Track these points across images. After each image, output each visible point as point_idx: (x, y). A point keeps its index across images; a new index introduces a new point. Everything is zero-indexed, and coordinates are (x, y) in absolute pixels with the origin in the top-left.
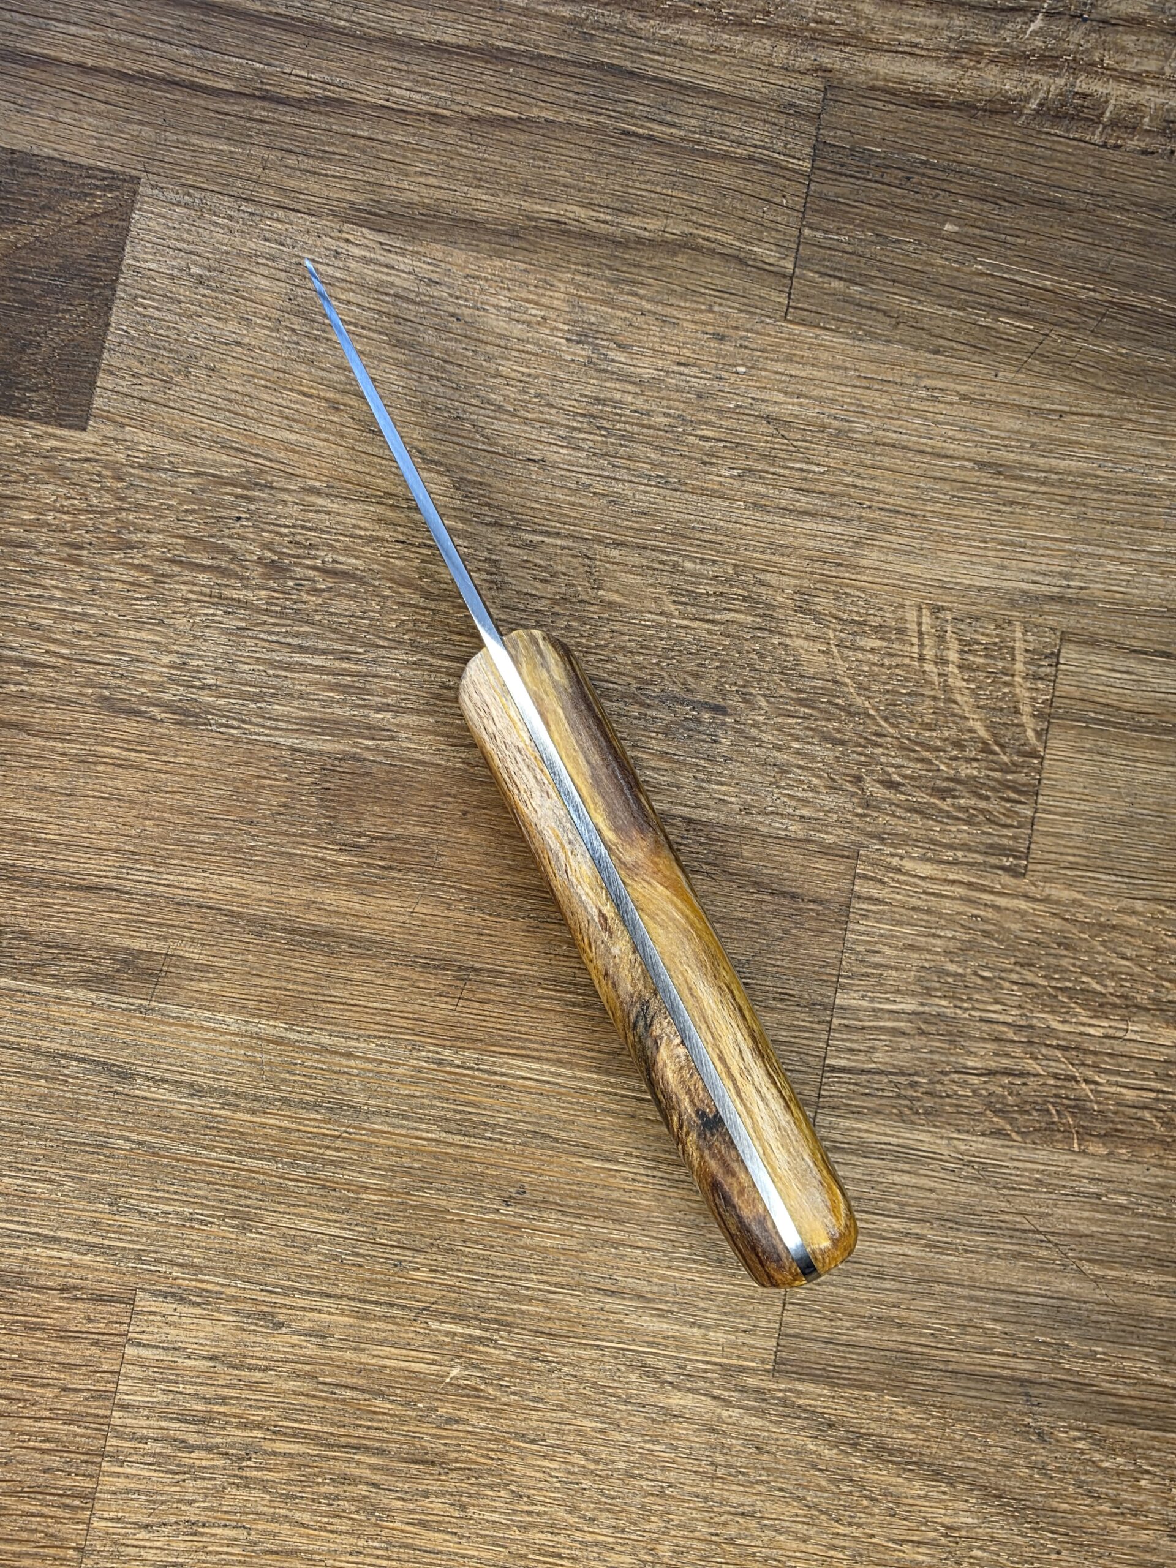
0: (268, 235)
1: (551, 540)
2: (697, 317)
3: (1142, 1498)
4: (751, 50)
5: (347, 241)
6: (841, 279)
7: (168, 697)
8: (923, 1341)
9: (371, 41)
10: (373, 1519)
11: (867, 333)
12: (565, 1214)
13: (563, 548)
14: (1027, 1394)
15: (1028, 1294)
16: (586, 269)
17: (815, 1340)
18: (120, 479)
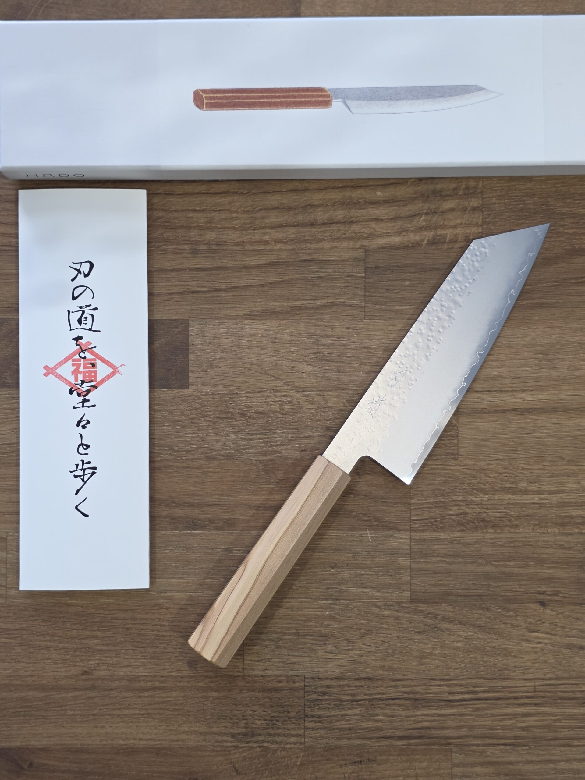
0: (224, 327)
1: (312, 393)
2: (341, 324)
3: (519, 622)
4: (343, 245)
5: (244, 324)
6: (378, 304)
7: (222, 453)
8: (450, 589)
9: (240, 268)
10: (313, 652)
11: (388, 318)
12: (348, 569)
13: (316, 394)
14: (482, 599)
15: (478, 572)
16: (308, 318)
17: (419, 592)
18: (200, 399)
